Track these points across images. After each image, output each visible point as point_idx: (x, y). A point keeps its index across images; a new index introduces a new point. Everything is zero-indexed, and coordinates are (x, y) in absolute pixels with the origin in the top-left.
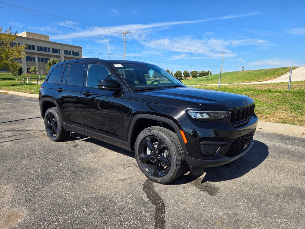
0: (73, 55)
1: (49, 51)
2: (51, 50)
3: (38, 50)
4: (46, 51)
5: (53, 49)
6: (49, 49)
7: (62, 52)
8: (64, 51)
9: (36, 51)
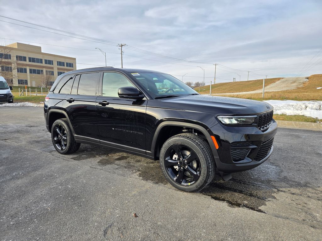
0: (66, 66)
1: (42, 62)
2: (44, 61)
3: (30, 61)
4: (38, 62)
5: (46, 61)
6: (41, 60)
7: (55, 63)
8: (58, 62)
9: (28, 62)
